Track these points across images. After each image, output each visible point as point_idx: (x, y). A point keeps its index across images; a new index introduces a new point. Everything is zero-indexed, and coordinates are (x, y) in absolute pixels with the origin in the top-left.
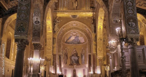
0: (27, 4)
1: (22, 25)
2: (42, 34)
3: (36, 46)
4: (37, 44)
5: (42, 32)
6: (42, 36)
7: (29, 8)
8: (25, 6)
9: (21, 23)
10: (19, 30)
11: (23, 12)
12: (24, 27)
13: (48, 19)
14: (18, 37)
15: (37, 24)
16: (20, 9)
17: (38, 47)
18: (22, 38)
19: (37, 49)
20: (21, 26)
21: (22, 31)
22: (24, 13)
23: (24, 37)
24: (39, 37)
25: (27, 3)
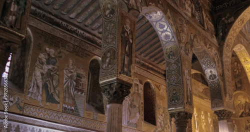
0: (177, 61)
1: (174, 92)
2: (226, 94)
3: (220, 115)
4: (220, 110)
5: (225, 89)
6: (226, 96)
7: (179, 65)
8: (174, 63)
9: (174, 90)
10: (173, 100)
11: (173, 72)
12: (178, 94)
13: (246, 62)
14: (173, 110)
15: (213, 79)
16: (169, 69)
17: (224, 115)
18: (178, 111)
19: (223, 119)
20: (174, 94)
21: (176, 101)
22: (174, 74)
23: (180, 109)
24: (221, 99)
25: (176, 59)
